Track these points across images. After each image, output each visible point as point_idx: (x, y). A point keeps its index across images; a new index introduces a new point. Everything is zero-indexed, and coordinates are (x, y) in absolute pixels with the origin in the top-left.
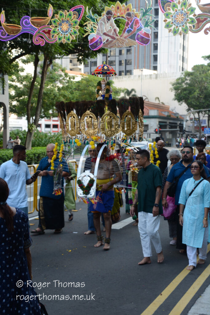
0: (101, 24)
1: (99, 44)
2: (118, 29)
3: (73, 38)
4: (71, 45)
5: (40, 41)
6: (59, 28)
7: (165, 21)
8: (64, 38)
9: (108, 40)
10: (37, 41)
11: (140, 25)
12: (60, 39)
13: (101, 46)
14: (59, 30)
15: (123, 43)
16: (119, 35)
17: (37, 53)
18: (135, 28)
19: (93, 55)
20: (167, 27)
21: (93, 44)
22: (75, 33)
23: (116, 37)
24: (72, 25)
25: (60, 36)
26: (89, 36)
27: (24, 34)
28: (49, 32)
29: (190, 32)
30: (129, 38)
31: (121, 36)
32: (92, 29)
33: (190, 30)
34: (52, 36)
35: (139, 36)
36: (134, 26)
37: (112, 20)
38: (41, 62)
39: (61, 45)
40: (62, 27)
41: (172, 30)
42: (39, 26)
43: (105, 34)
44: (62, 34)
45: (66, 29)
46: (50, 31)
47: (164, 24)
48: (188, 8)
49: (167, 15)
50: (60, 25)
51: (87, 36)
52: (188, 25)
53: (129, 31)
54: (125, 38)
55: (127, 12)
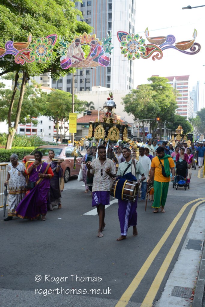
0: (71, 48)
1: (69, 64)
2: (84, 53)
3: (48, 59)
4: (46, 65)
5: (20, 61)
7: (121, 48)
8: (40, 59)
9: (76, 62)
10: (18, 61)
11: (102, 51)
12: (37, 59)
13: (70, 66)
14: (36, 52)
15: (88, 64)
16: (85, 58)
17: (18, 72)
18: (98, 53)
19: (63, 74)
20: (123, 53)
21: (64, 64)
22: (49, 55)
23: (83, 60)
24: (47, 49)
25: (37, 57)
26: (61, 58)
27: (8, 55)
28: (28, 54)
29: (140, 57)
30: (93, 60)
31: (87, 59)
32: (63, 53)
33: (141, 56)
34: (30, 57)
35: (101, 59)
36: (97, 51)
37: (80, 46)
38: (20, 79)
39: (38, 64)
40: (39, 50)
41: (127, 55)
42: (20, 49)
43: (73, 56)
44: (39, 56)
45: (43, 52)
46: (29, 53)
47: (121, 51)
48: (139, 39)
49: (123, 44)
50: (38, 48)
51: (59, 58)
52: (140, 52)
53: (93, 55)
54: (90, 60)
55: (92, 40)
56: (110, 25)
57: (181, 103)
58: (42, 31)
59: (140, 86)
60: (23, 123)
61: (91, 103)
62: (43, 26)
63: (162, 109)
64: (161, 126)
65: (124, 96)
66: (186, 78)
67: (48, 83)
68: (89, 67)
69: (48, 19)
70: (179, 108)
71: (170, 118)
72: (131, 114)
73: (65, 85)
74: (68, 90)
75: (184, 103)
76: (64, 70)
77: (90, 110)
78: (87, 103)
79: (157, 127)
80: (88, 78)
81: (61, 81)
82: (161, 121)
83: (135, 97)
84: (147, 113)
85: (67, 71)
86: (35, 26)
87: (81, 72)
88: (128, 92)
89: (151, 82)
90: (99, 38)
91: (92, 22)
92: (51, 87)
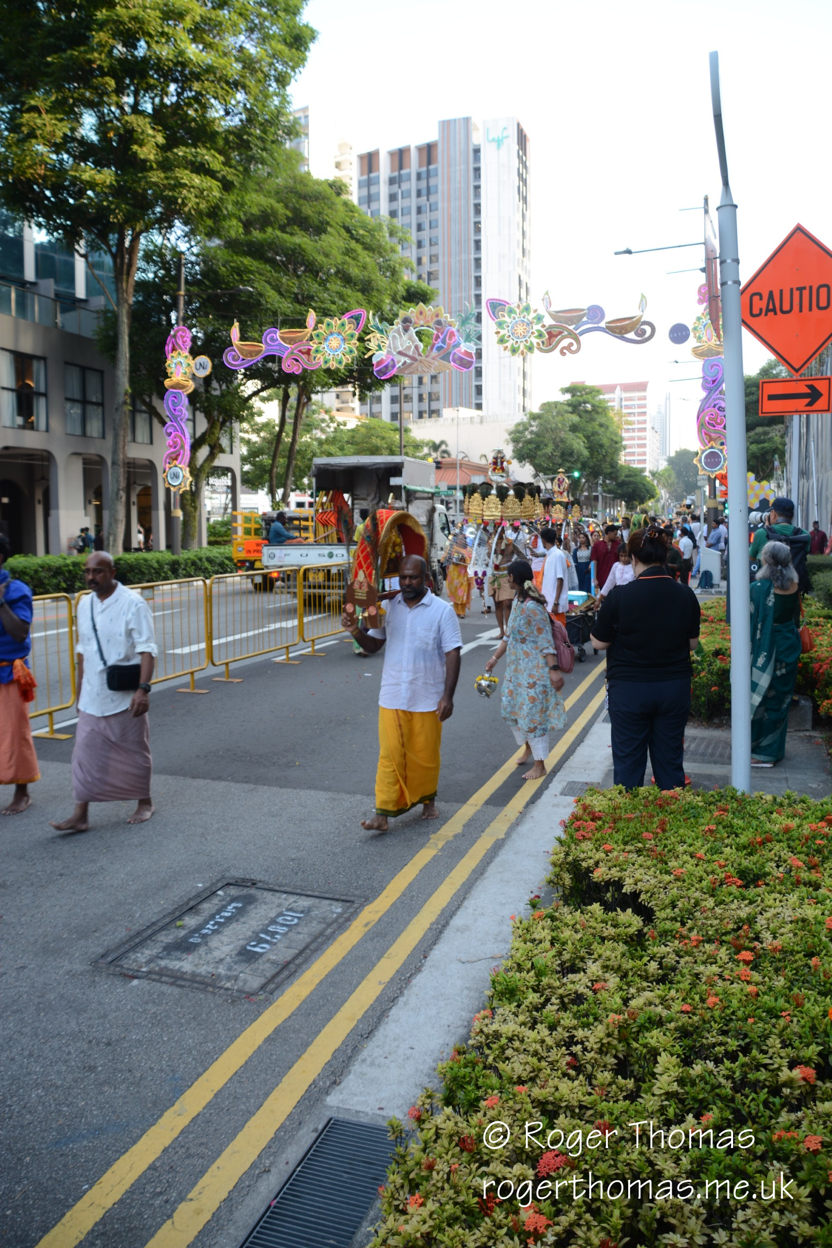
0: (394, 337)
1: (391, 368)
2: (421, 345)
3: (349, 361)
4: (344, 370)
5: (294, 366)
6: (325, 345)
7: (498, 333)
8: (333, 361)
9: (405, 363)
10: (289, 367)
11: (458, 340)
12: (326, 362)
13: (394, 372)
14: (325, 348)
15: (430, 366)
16: (423, 355)
17: (287, 387)
18: (449, 344)
20: (501, 342)
21: (380, 369)
22: (351, 351)
23: (419, 358)
24: (347, 340)
25: (327, 357)
26: (374, 356)
27: (268, 356)
28: (308, 352)
29: (536, 351)
30: (441, 359)
31: (427, 357)
32: (379, 346)
33: (538, 349)
34: (313, 357)
36: (447, 340)
37: (412, 331)
38: (293, 401)
39: (328, 371)
40: (330, 343)
41: (509, 347)
42: (293, 343)
43: (400, 353)
44: (330, 354)
45: (337, 346)
46: (309, 350)
47: (496, 338)
48: (532, 315)
49: (500, 325)
50: (326, 340)
51: (371, 357)
52: (535, 341)
53: (440, 348)
54: (433, 359)
55: (435, 319)
56: (478, 281)
57: (632, 438)
58: (334, 303)
59: (544, 404)
60: (301, 490)
61: (442, 442)
62: (337, 293)
63: (592, 455)
64: (591, 489)
65: (512, 427)
66: (642, 387)
67: (351, 405)
68: (433, 372)
69: (347, 279)
70: (628, 450)
71: (609, 471)
72: (528, 465)
73: (386, 408)
74: (394, 416)
75: (640, 438)
76: (384, 381)
77: (440, 459)
78: (434, 444)
79: (582, 491)
80: (434, 390)
81: (379, 399)
82: (591, 479)
83: (534, 429)
84: (560, 461)
85: (389, 380)
86: (320, 295)
87: (420, 380)
88: (521, 417)
89: (568, 397)
90: (450, 313)
91: (441, 276)
92: (357, 412)
